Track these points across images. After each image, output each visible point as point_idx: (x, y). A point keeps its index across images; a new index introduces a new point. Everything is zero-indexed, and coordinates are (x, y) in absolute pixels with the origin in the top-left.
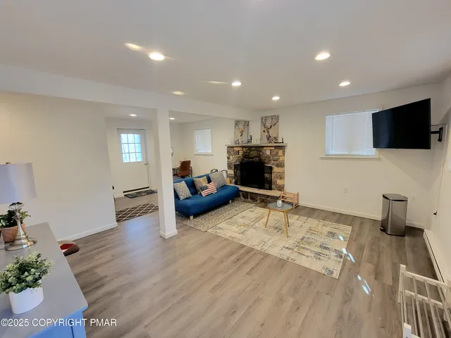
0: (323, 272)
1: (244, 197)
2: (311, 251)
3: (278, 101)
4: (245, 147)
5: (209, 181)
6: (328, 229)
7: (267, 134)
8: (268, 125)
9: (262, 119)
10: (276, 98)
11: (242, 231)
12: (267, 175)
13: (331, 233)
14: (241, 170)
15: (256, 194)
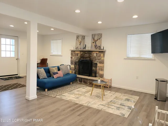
0: (120, 115)
1: (80, 81)
2: (115, 106)
3: (101, 24)
4: (82, 51)
5: (59, 69)
6: (126, 97)
7: (95, 44)
8: (96, 39)
9: (92, 35)
10: (100, 22)
11: (77, 97)
12: (94, 68)
13: (127, 99)
14: (79, 65)
15: (87, 79)
